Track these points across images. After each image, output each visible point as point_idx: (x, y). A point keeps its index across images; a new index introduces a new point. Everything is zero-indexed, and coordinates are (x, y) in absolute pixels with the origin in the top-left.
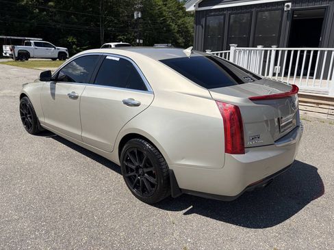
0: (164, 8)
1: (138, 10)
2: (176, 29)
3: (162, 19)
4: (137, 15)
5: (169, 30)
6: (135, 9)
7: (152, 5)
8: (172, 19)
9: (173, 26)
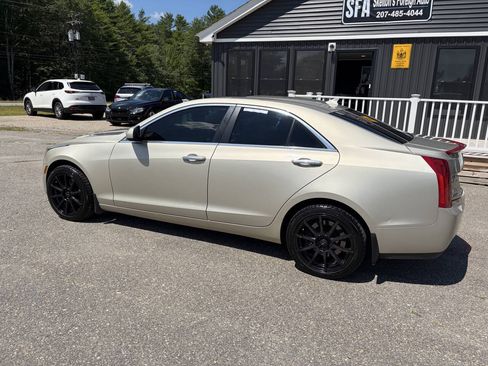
0: (114, 28)
1: (75, 28)
2: (135, 61)
3: (111, 44)
4: (73, 36)
5: (124, 62)
6: (71, 27)
7: (94, 23)
8: (127, 46)
9: (130, 56)
